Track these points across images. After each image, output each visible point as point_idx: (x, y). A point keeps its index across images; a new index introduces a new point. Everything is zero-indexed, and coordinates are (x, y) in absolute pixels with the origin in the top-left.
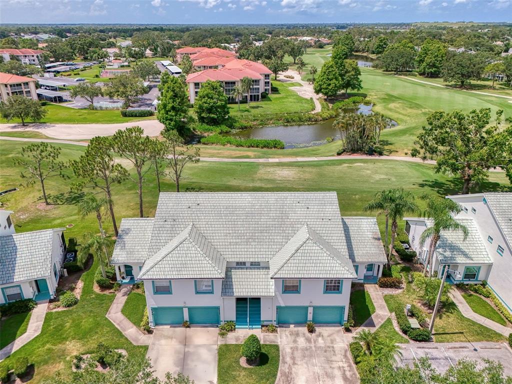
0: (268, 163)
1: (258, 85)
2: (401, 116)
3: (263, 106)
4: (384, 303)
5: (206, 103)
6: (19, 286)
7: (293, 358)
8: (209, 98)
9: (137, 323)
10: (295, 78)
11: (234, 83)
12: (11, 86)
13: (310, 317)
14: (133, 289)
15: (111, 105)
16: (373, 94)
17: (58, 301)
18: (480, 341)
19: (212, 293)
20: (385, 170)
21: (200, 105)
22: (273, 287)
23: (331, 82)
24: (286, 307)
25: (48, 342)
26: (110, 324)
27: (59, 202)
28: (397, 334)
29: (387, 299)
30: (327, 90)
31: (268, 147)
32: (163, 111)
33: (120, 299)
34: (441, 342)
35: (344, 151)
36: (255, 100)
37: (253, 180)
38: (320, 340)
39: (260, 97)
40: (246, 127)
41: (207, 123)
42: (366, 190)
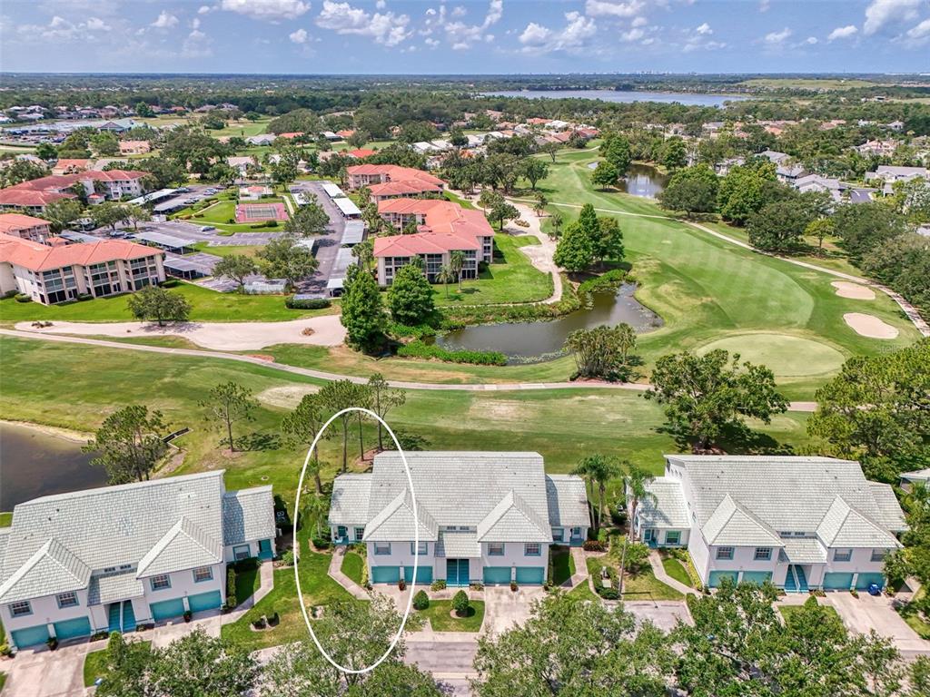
0: (484, 392)
1: (474, 257)
2: (671, 310)
3: (481, 289)
4: (586, 566)
5: (404, 297)
6: (248, 545)
7: (496, 612)
8: (407, 290)
9: (357, 580)
10: (531, 225)
11: (440, 256)
12: (131, 262)
13: (513, 577)
14: (347, 549)
15: (268, 288)
16: (640, 263)
17: (281, 559)
18: (663, 599)
19: (426, 554)
20: (623, 406)
21: (395, 299)
22: (480, 550)
23: (578, 253)
24: (491, 568)
25: (283, 595)
26: (333, 581)
27: (244, 447)
28: (591, 592)
29: (588, 562)
30: (572, 264)
31: (485, 364)
32: (350, 315)
33: (337, 559)
34: (628, 600)
35: (580, 374)
36: (469, 277)
37: (464, 420)
38: (521, 597)
39: (477, 273)
40: (456, 328)
41: (404, 323)
42: (594, 435)
